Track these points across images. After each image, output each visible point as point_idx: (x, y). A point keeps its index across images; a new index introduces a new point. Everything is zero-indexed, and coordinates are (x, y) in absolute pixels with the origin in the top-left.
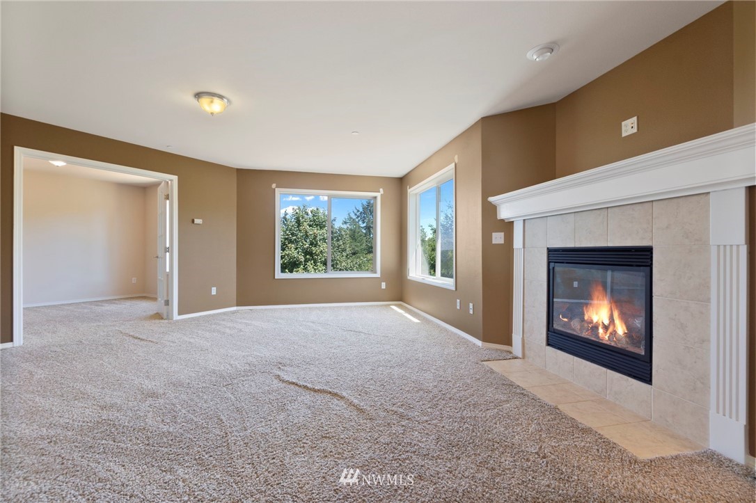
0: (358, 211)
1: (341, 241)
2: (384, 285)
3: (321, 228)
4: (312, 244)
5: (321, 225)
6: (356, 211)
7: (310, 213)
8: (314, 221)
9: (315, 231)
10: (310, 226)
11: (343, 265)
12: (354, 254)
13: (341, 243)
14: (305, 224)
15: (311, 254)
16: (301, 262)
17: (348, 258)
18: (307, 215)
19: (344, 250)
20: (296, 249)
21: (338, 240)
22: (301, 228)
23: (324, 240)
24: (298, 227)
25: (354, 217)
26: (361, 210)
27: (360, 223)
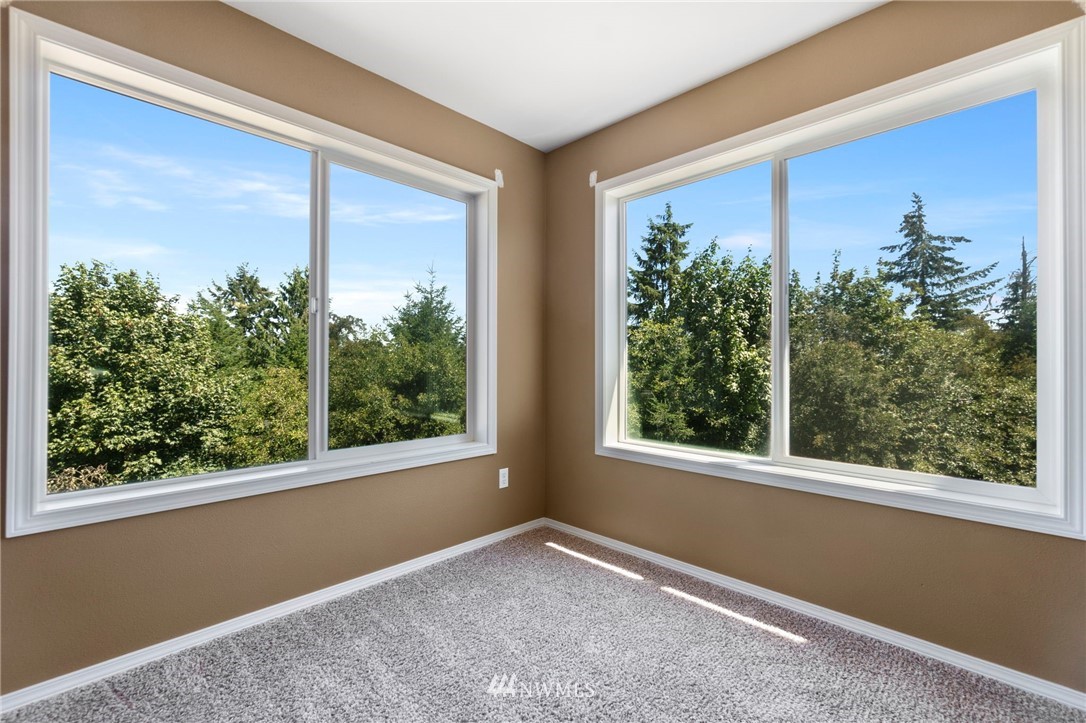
0: (219, 289)
1: (192, 342)
2: (504, 478)
3: (142, 314)
4: (116, 345)
5: (144, 307)
6: (214, 290)
7: (111, 280)
8: (124, 297)
9: (128, 319)
10: (112, 307)
11: (199, 388)
12: (218, 367)
13: (193, 346)
14: (99, 302)
15: (114, 367)
16: (86, 384)
17: (209, 376)
18: (105, 283)
19: (198, 360)
20: (71, 356)
21: (184, 339)
22: (85, 311)
23: (149, 338)
24: (76, 308)
25: (211, 299)
26: (225, 287)
27: (224, 310)
